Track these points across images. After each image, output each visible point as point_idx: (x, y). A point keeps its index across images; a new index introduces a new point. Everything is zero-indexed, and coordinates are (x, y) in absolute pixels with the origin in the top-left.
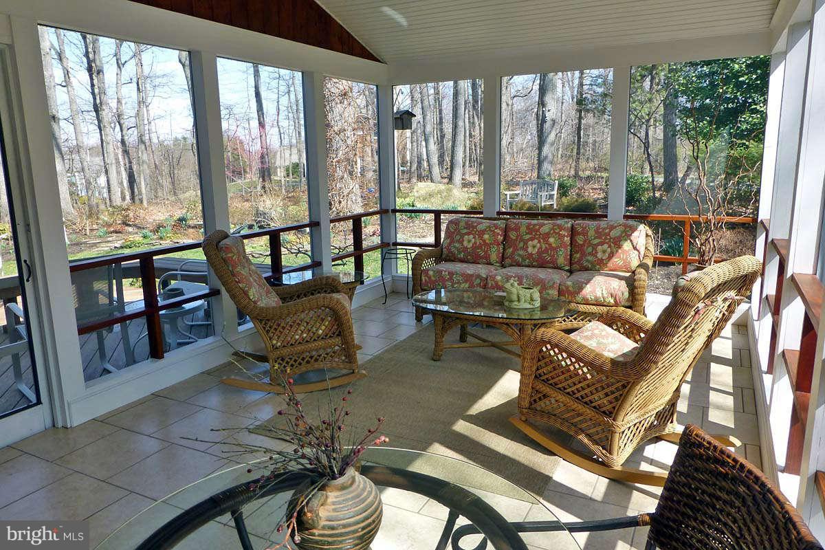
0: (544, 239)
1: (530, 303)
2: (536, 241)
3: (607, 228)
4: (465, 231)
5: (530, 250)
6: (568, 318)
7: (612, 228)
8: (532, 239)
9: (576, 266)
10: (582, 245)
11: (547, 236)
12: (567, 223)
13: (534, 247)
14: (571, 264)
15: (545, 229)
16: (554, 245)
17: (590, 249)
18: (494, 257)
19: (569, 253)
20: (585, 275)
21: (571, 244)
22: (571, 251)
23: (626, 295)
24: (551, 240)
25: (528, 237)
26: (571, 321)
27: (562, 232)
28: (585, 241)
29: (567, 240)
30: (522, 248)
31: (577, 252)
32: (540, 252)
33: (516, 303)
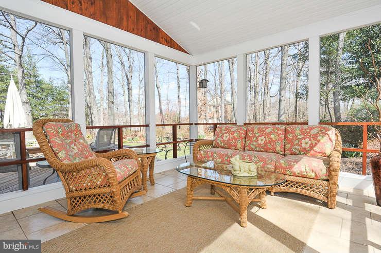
0: (268, 136)
1: (248, 173)
2: (263, 137)
3: (308, 129)
4: (225, 131)
5: (260, 142)
6: (282, 185)
7: (312, 128)
8: (261, 136)
9: (287, 152)
10: (292, 139)
11: (270, 133)
12: (282, 127)
13: (262, 140)
14: (285, 151)
15: (268, 130)
16: (274, 139)
17: (297, 142)
18: (239, 146)
19: (284, 144)
20: (294, 157)
21: (285, 138)
22: (285, 143)
23: (324, 171)
24: (272, 136)
25: (258, 135)
26: (284, 186)
27: (279, 132)
28: (293, 137)
29: (282, 136)
30: (255, 141)
31: (288, 144)
32: (265, 143)
33: (238, 172)
